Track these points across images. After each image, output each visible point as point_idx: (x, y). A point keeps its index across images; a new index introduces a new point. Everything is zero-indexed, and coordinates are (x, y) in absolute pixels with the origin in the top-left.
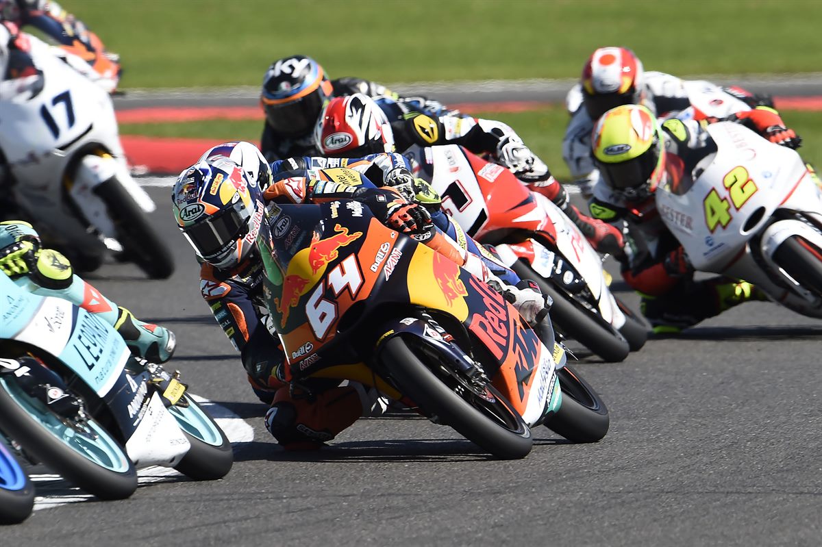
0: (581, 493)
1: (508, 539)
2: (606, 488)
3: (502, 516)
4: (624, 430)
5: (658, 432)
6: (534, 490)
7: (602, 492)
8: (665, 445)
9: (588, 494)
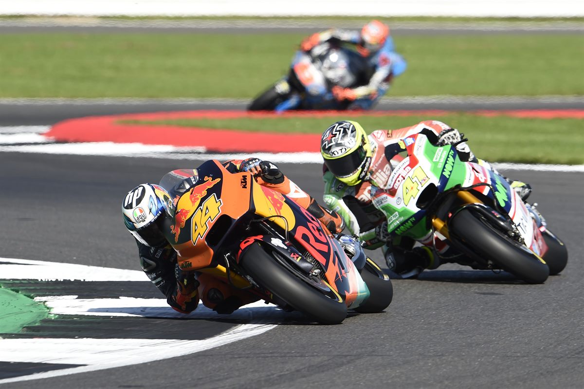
0: (494, 357)
1: (450, 384)
2: (509, 354)
3: (445, 370)
4: (519, 317)
5: (540, 319)
6: (464, 354)
7: (507, 356)
8: (544, 327)
9: (498, 357)
